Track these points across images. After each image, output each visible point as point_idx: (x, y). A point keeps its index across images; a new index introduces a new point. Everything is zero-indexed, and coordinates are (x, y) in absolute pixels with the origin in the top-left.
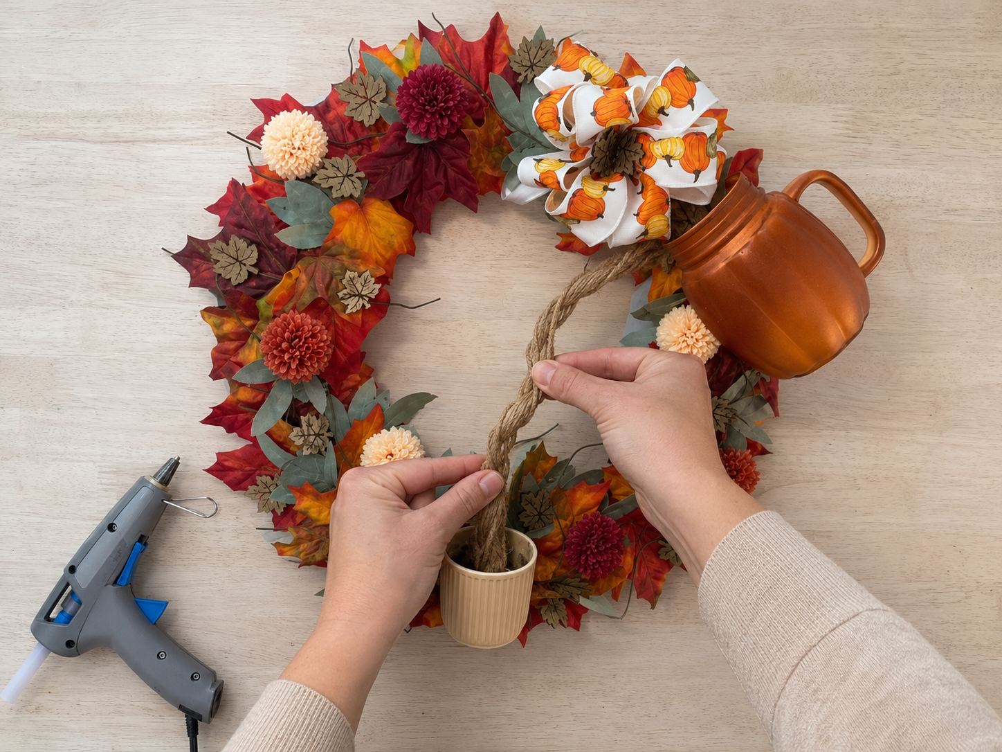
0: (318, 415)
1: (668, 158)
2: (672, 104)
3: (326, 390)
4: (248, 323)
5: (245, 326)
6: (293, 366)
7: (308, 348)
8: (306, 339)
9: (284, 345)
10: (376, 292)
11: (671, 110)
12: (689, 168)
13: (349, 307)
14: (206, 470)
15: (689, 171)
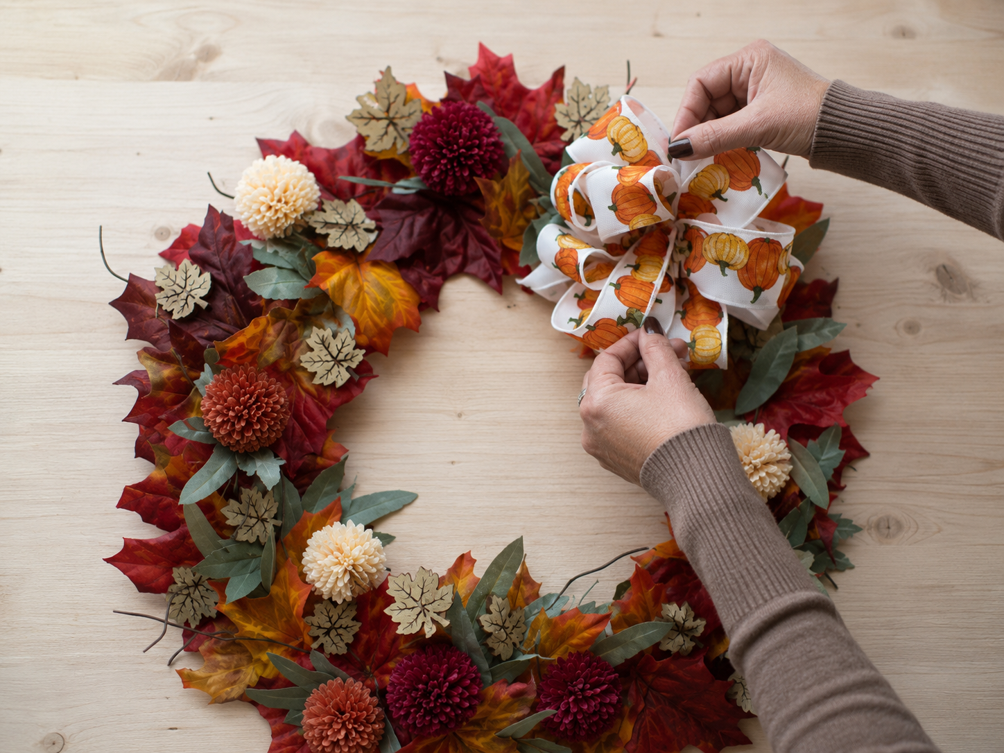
1: (722, 264)
2: (731, 186)
4: (193, 374)
5: (187, 376)
6: (238, 428)
8: (258, 397)
10: (359, 359)
11: (730, 193)
12: (750, 284)
13: (318, 376)
14: (108, 560)
15: (747, 286)
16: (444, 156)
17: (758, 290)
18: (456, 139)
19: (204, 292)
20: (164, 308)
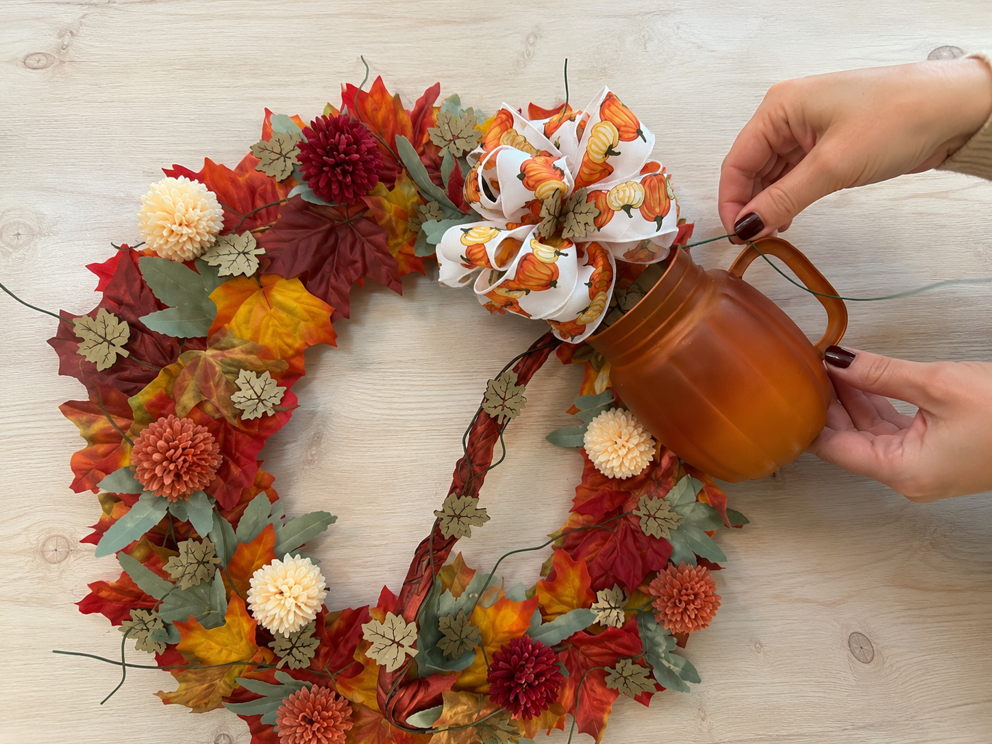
0: (200, 540)
1: (627, 208)
2: (621, 138)
3: (214, 506)
4: (121, 422)
5: (115, 426)
6: (167, 481)
7: (185, 461)
8: (184, 449)
9: (156, 456)
10: (280, 396)
11: (621, 146)
12: (651, 216)
13: (246, 412)
15: (650, 219)
17: (659, 219)
19: (124, 341)
20: (88, 359)
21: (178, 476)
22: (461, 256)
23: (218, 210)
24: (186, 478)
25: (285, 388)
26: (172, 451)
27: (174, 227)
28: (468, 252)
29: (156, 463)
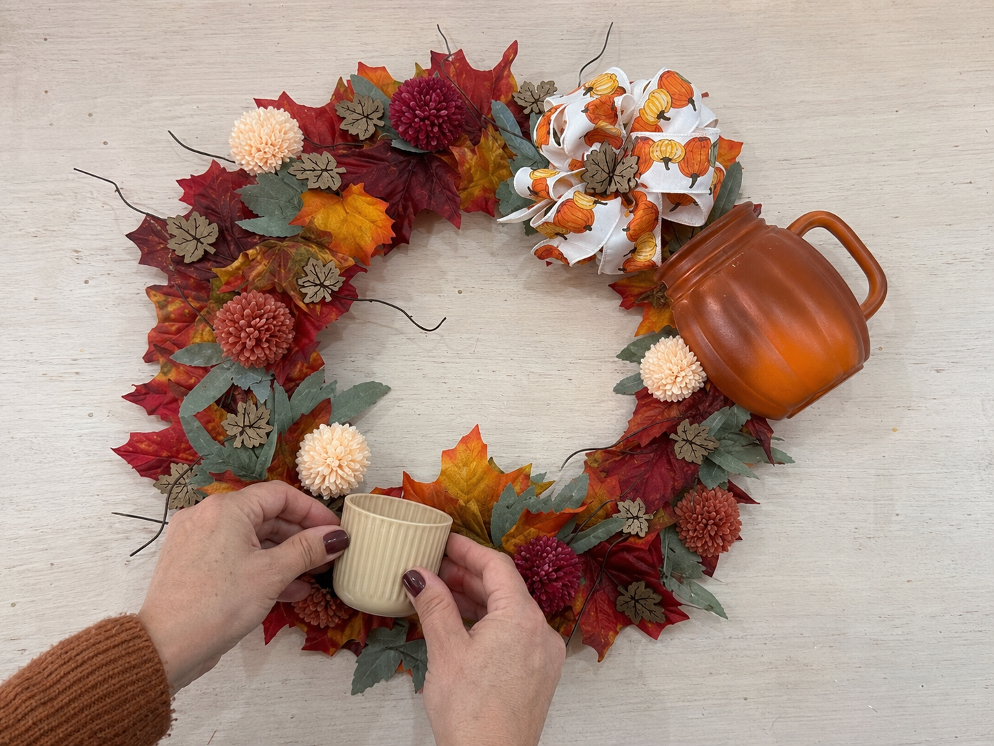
1: (666, 161)
2: (672, 107)
4: (196, 304)
5: (192, 308)
6: (249, 344)
10: (340, 285)
12: (688, 172)
13: (308, 296)
14: (114, 450)
15: (686, 175)
16: (416, 116)
17: (694, 177)
18: (427, 104)
19: (212, 240)
20: (176, 253)
21: (258, 341)
22: (529, 188)
23: (300, 135)
24: (266, 345)
25: (345, 279)
26: (258, 319)
27: (261, 147)
28: (534, 185)
29: (241, 329)
